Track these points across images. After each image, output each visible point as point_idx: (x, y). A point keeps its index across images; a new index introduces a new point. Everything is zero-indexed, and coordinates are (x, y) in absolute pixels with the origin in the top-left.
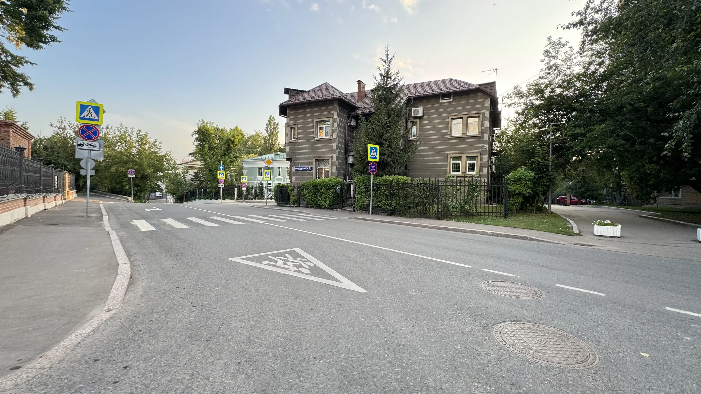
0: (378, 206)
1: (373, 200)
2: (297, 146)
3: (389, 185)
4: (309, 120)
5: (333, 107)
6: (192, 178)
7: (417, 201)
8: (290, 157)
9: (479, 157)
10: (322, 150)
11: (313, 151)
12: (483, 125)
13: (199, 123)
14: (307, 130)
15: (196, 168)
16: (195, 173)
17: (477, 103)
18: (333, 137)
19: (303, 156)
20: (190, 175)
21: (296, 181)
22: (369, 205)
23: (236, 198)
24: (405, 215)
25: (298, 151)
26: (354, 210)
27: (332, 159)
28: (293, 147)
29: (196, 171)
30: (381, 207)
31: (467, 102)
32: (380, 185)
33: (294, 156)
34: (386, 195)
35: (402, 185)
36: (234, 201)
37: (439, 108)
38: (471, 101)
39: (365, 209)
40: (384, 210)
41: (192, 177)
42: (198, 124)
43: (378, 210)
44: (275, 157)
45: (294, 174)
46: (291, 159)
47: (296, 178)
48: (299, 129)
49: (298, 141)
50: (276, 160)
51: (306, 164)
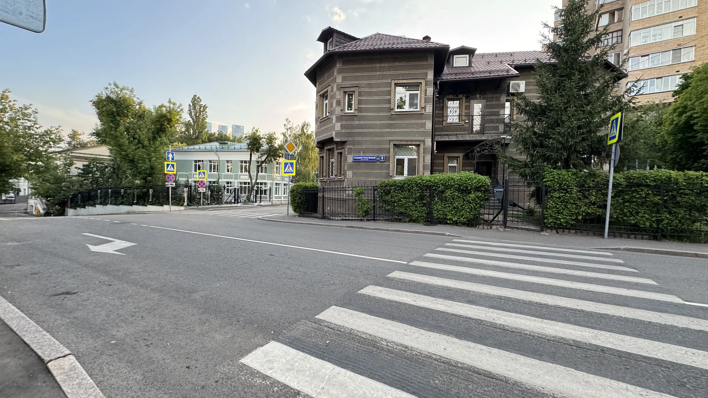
2: (357, 122)
3: (661, 186)
4: (379, 81)
5: (425, 63)
6: (80, 173)
8: (344, 139)
10: (406, 130)
11: (388, 130)
13: (109, 87)
14: (377, 98)
15: (86, 158)
16: (84, 166)
18: (425, 111)
19: (368, 139)
20: (76, 168)
21: (355, 178)
23: (186, 204)
25: (358, 130)
27: (424, 144)
28: (349, 123)
29: (86, 163)
33: (351, 139)
34: (653, 205)
36: (182, 208)
41: (80, 171)
42: (107, 88)
44: (221, 146)
45: (351, 167)
46: (343, 143)
47: (354, 174)
48: (360, 94)
49: (360, 114)
50: (222, 150)
51: (374, 151)
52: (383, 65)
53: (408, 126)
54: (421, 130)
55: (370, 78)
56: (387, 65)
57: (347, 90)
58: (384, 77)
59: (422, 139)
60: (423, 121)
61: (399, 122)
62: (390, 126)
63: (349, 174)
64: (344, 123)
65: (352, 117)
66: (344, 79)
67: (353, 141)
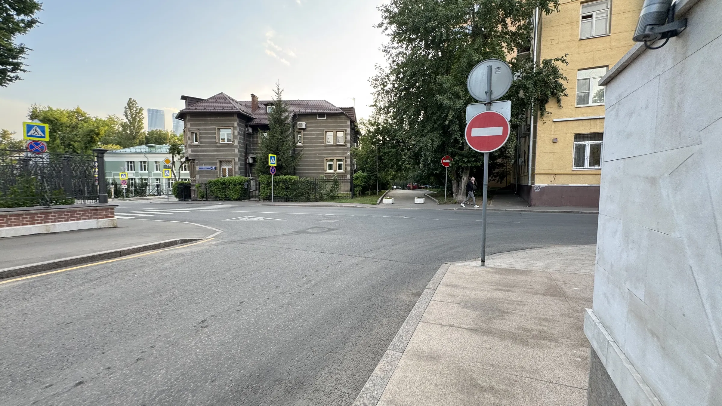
0: (277, 196)
1: (274, 192)
2: (201, 149)
3: (285, 182)
4: (210, 127)
5: (233, 118)
7: (303, 191)
9: (344, 160)
10: (225, 153)
11: (216, 153)
12: (346, 138)
14: (210, 136)
17: (342, 122)
18: (234, 143)
19: (206, 157)
21: (201, 179)
22: (271, 196)
24: (296, 201)
25: (201, 153)
26: (260, 200)
27: (235, 161)
28: (196, 149)
30: (280, 197)
31: (336, 121)
32: (279, 182)
34: (283, 189)
35: (293, 182)
37: (317, 123)
38: (338, 121)
39: (268, 198)
40: (282, 198)
43: (278, 198)
44: (149, 150)
45: (199, 173)
46: (194, 160)
47: (200, 177)
48: (200, 134)
49: (201, 144)
50: (151, 153)
51: (210, 164)
52: (212, 118)
53: (226, 151)
54: (233, 153)
55: (206, 125)
56: (213, 118)
57: (193, 131)
58: (212, 125)
59: (234, 158)
60: (234, 149)
61: (221, 149)
62: (217, 151)
63: (198, 176)
64: (193, 149)
65: (197, 146)
66: (191, 125)
67: (199, 159)
